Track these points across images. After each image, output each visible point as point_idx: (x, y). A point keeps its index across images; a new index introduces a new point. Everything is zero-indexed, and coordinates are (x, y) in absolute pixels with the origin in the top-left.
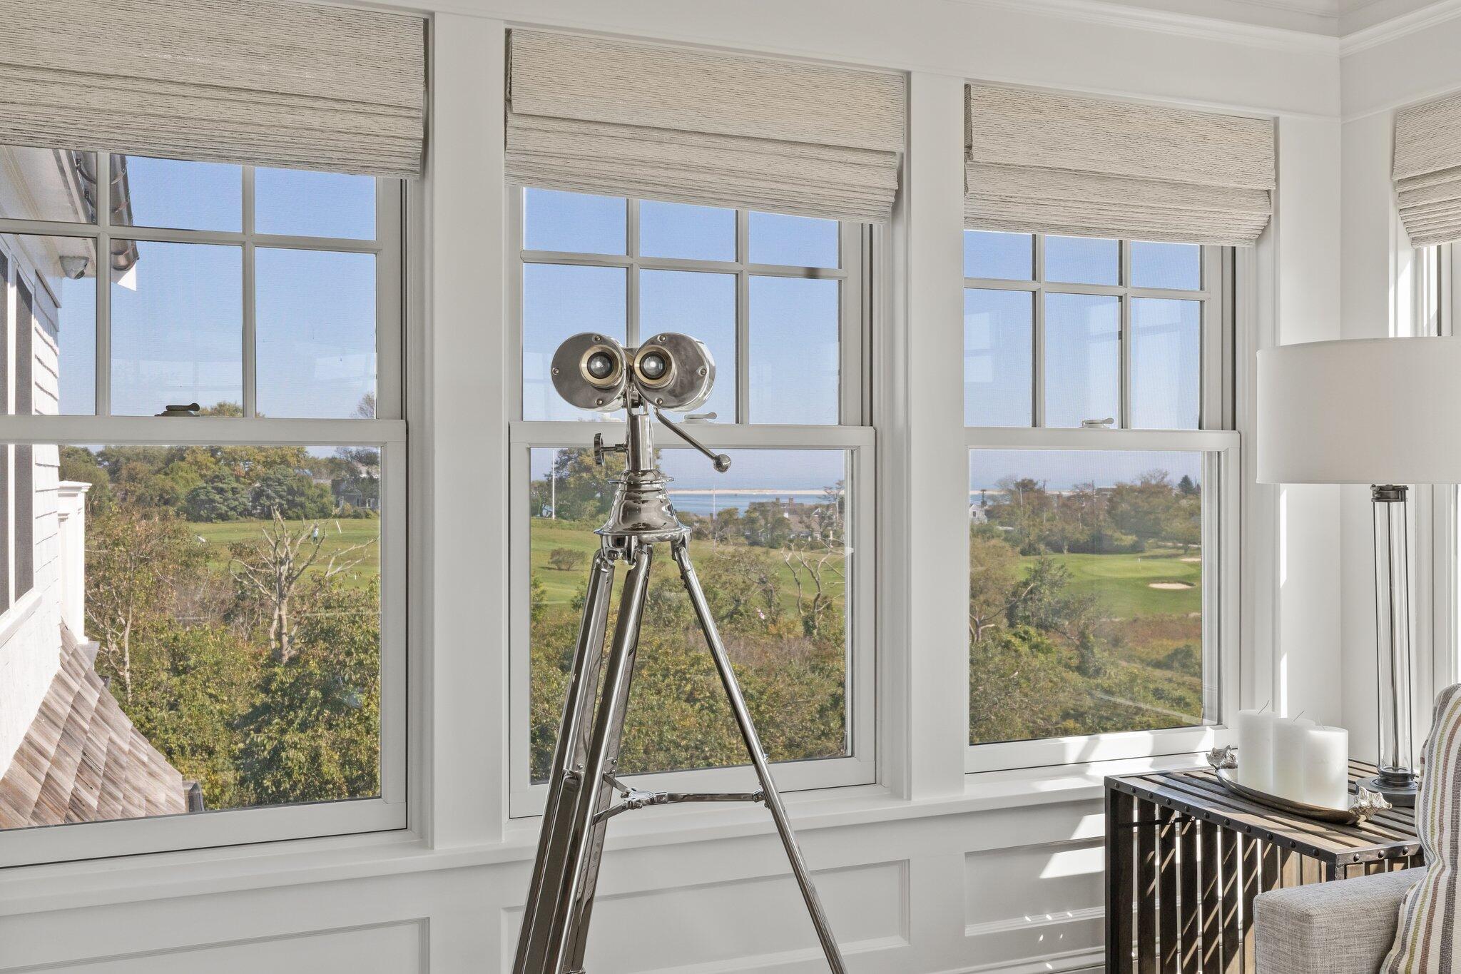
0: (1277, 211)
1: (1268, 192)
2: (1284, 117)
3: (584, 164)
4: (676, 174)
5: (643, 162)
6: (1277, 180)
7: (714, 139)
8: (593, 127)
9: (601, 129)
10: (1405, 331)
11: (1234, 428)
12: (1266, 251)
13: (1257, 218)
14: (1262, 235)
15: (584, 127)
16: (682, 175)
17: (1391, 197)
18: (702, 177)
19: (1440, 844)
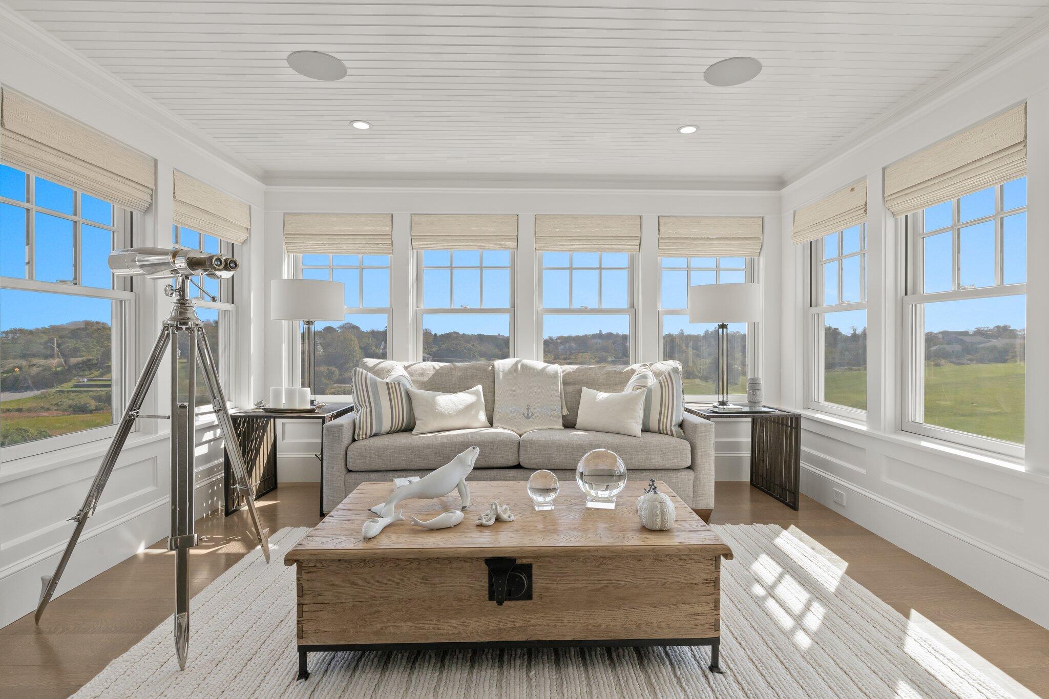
0: (250, 235)
1: (247, 228)
2: (253, 206)
3: (33, 160)
4: (72, 175)
5: (59, 167)
6: (251, 225)
7: (90, 166)
8: (40, 145)
9: (44, 148)
10: (286, 278)
11: (233, 303)
12: (245, 248)
13: (244, 236)
14: (245, 242)
15: (36, 144)
16: (74, 176)
17: (283, 238)
18: (82, 179)
19: (365, 403)
